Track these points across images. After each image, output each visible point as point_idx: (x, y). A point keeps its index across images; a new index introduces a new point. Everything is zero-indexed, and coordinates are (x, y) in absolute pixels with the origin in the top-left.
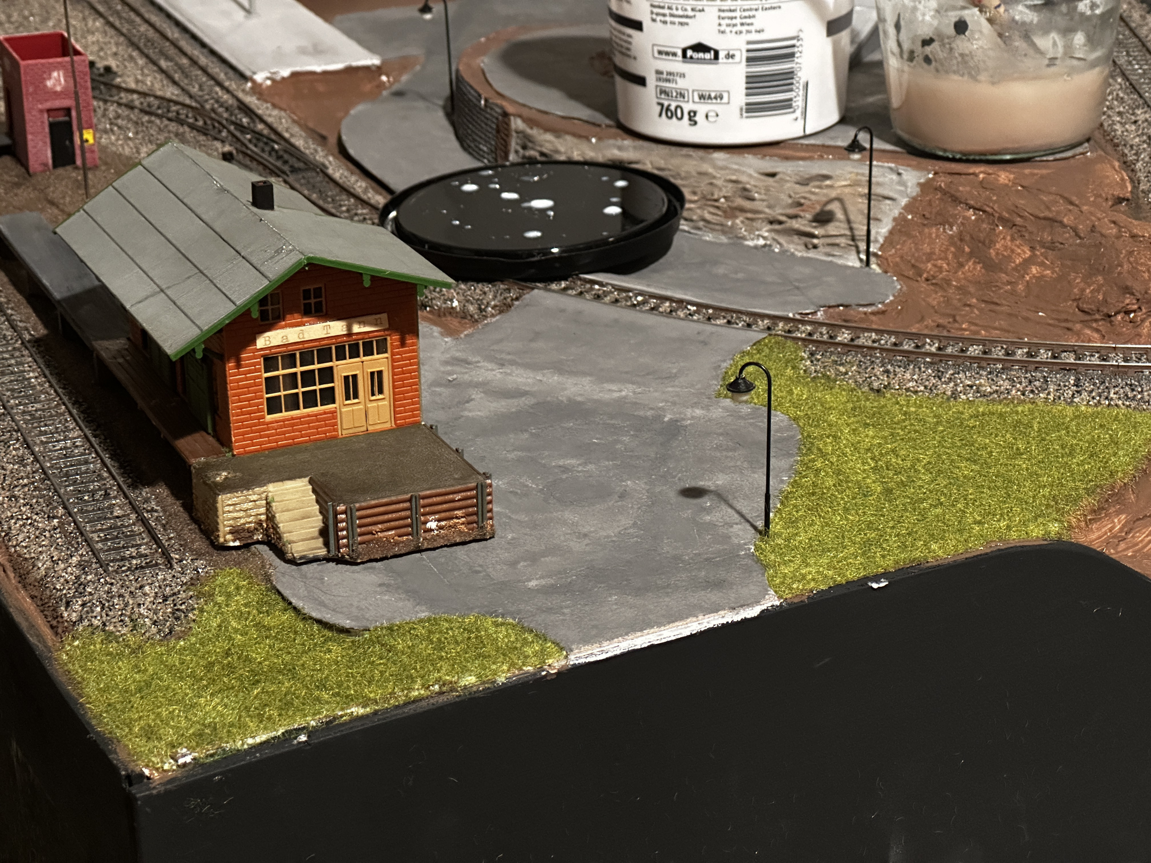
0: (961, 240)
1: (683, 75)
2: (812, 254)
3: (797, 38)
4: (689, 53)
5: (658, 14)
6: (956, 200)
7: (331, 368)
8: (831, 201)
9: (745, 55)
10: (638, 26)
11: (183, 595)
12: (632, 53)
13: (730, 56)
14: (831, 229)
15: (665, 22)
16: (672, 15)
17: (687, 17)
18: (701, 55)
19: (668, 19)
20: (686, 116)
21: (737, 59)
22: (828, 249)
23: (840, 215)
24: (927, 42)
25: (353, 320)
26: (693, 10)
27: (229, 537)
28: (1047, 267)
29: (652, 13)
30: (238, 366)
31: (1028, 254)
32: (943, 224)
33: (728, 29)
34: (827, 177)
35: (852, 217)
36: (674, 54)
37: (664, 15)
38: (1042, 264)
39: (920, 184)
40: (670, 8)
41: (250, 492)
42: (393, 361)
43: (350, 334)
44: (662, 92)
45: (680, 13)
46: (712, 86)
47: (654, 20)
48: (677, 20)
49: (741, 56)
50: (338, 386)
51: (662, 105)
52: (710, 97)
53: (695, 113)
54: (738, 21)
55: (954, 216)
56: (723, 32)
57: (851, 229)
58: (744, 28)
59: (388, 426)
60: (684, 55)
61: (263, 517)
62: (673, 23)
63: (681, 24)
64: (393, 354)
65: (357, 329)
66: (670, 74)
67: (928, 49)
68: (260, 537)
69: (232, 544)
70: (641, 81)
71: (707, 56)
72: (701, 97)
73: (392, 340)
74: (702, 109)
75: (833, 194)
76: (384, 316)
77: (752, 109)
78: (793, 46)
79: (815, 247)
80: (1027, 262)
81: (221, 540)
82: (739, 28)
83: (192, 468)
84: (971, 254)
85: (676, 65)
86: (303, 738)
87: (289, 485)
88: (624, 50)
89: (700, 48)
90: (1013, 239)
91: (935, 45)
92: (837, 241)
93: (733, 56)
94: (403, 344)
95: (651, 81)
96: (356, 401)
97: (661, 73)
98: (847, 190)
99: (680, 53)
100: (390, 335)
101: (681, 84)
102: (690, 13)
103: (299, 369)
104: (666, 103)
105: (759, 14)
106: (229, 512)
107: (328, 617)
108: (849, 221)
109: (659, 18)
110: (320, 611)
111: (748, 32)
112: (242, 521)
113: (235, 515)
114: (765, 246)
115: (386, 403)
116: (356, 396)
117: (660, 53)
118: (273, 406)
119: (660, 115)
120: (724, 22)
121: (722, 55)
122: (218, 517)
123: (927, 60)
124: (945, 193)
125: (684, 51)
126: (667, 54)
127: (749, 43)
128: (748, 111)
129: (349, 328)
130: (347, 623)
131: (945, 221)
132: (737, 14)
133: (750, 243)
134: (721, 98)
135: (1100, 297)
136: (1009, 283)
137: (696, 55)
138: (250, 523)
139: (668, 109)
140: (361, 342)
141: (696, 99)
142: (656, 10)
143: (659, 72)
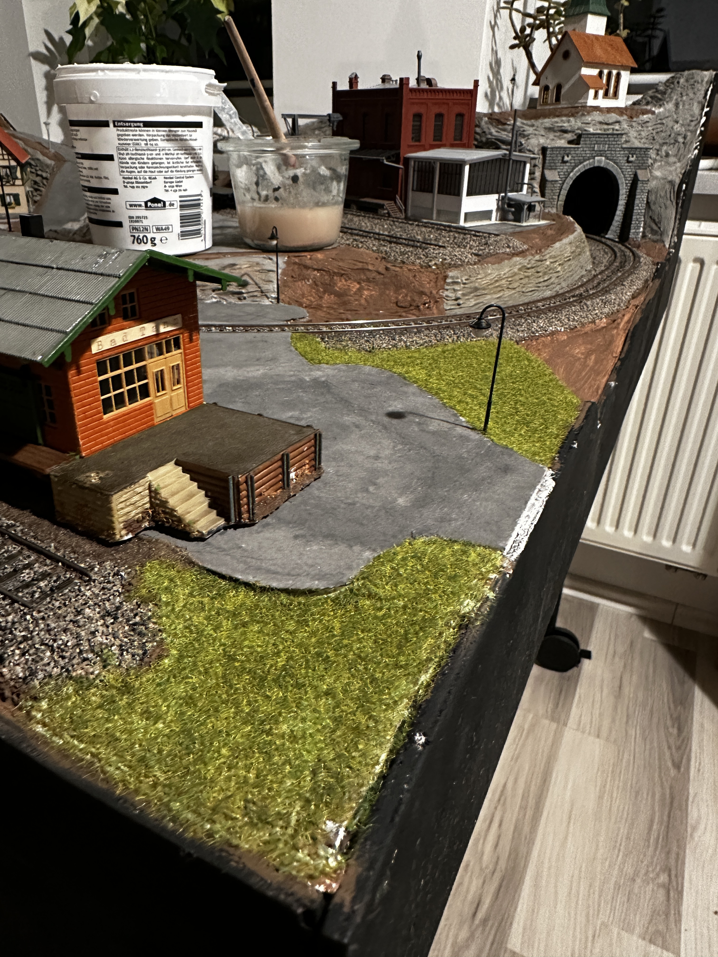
0: (316, 285)
1: (146, 218)
2: (244, 302)
3: (200, 195)
4: (149, 204)
5: (128, 183)
6: (307, 267)
7: (144, 366)
8: (243, 275)
9: (179, 203)
10: (115, 192)
11: (126, 606)
12: (111, 209)
13: (171, 205)
14: (250, 288)
15: (133, 187)
16: (137, 182)
17: (147, 183)
18: (156, 205)
19: (135, 185)
20: (149, 241)
21: (175, 206)
22: (252, 299)
23: (250, 281)
24: (276, 190)
25: (159, 321)
26: (150, 178)
27: (124, 532)
28: (371, 290)
29: (124, 182)
30: (79, 373)
31: (358, 286)
32: (304, 279)
33: (170, 189)
34: (234, 265)
35: (258, 282)
36: (140, 206)
37: (132, 183)
38: (368, 289)
39: (285, 262)
40: (135, 178)
41: (137, 485)
42: (186, 355)
43: (158, 335)
44: (133, 229)
45: (142, 180)
46: (163, 223)
47: (126, 187)
48: (140, 185)
49: (177, 204)
50: (151, 381)
51: (134, 236)
52: (162, 229)
53: (155, 238)
54: (174, 184)
55: (309, 275)
56: (167, 191)
57: (259, 287)
58: (178, 188)
59: (183, 410)
60: (146, 206)
61: (148, 506)
62: (138, 187)
63: (143, 187)
64: (185, 350)
65: (163, 329)
66: (138, 217)
67: (277, 194)
68: (147, 524)
69: (126, 538)
70: (119, 224)
71: (159, 205)
72: (158, 229)
73: (184, 338)
74: (158, 236)
75: (243, 272)
76: (179, 317)
77: (184, 235)
78: (199, 200)
79: (245, 298)
80: (360, 290)
81: (118, 537)
82: (175, 188)
83: (52, 477)
84: (325, 292)
85: (142, 212)
86: (420, 739)
87: (162, 470)
88: (105, 209)
89: (155, 200)
90: (346, 281)
91: (281, 190)
92: (255, 294)
93: (173, 205)
94: (191, 340)
95: (126, 224)
96: (164, 392)
97: (133, 217)
98: (249, 269)
99: (143, 204)
100: (182, 333)
101: (145, 223)
102: (148, 180)
103: (122, 371)
104: (136, 235)
105: (184, 180)
106: (122, 509)
107: (289, 584)
108: (256, 284)
109: (128, 185)
110: (278, 580)
111: (180, 190)
112: (133, 514)
113: (126, 510)
114: (217, 302)
115: (182, 390)
116: (163, 389)
117: (131, 206)
118: (107, 406)
119: (133, 243)
120: (167, 185)
121: (167, 204)
122: (112, 516)
123: (277, 199)
124: (299, 265)
125: (146, 203)
126: (135, 205)
127: (180, 197)
128: (182, 236)
129: (157, 329)
130: (316, 584)
131: (304, 278)
132: (174, 180)
133: (208, 302)
134: (168, 229)
135: (409, 299)
136: (356, 300)
137: (153, 205)
138: (138, 514)
139: (138, 239)
140: (164, 341)
141: (155, 231)
142: (126, 181)
143: (130, 217)
